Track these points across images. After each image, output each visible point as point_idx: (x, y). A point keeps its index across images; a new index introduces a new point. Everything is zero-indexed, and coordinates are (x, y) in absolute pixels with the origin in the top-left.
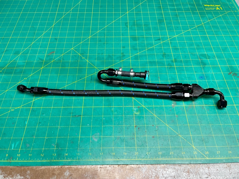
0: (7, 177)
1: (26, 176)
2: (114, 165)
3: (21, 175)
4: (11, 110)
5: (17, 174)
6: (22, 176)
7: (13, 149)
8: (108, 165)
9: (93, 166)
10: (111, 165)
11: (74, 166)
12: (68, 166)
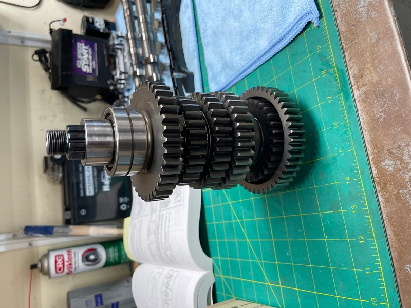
2: (346, 60)
8: (350, 73)
9: (358, 107)
10: (349, 68)
11: (369, 153)
12: (373, 169)
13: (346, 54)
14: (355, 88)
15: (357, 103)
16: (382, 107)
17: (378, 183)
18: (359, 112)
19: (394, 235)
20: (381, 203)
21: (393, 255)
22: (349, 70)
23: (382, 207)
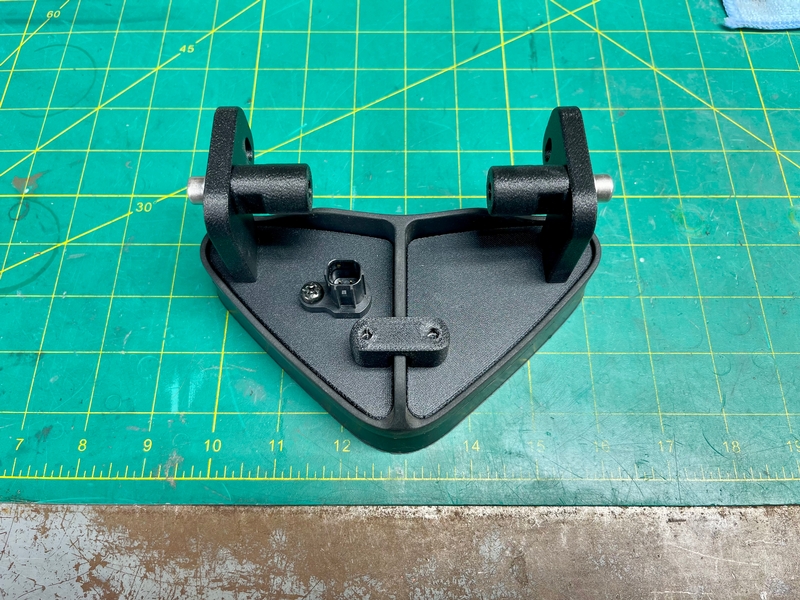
0: (163, 564)
1: (266, 560)
2: (746, 506)
3: (239, 556)
4: (135, 206)
5: (215, 548)
6: (250, 558)
7: (174, 411)
8: (713, 509)
9: (630, 510)
10: (727, 509)
11: (523, 510)
12: (489, 510)
13: (762, 510)
14: (676, 513)
15: (639, 510)
16: (617, 565)
17: (457, 513)
18: (618, 510)
19: (347, 522)
20: (413, 509)
21: (306, 508)
22: (720, 509)
23: (406, 508)
